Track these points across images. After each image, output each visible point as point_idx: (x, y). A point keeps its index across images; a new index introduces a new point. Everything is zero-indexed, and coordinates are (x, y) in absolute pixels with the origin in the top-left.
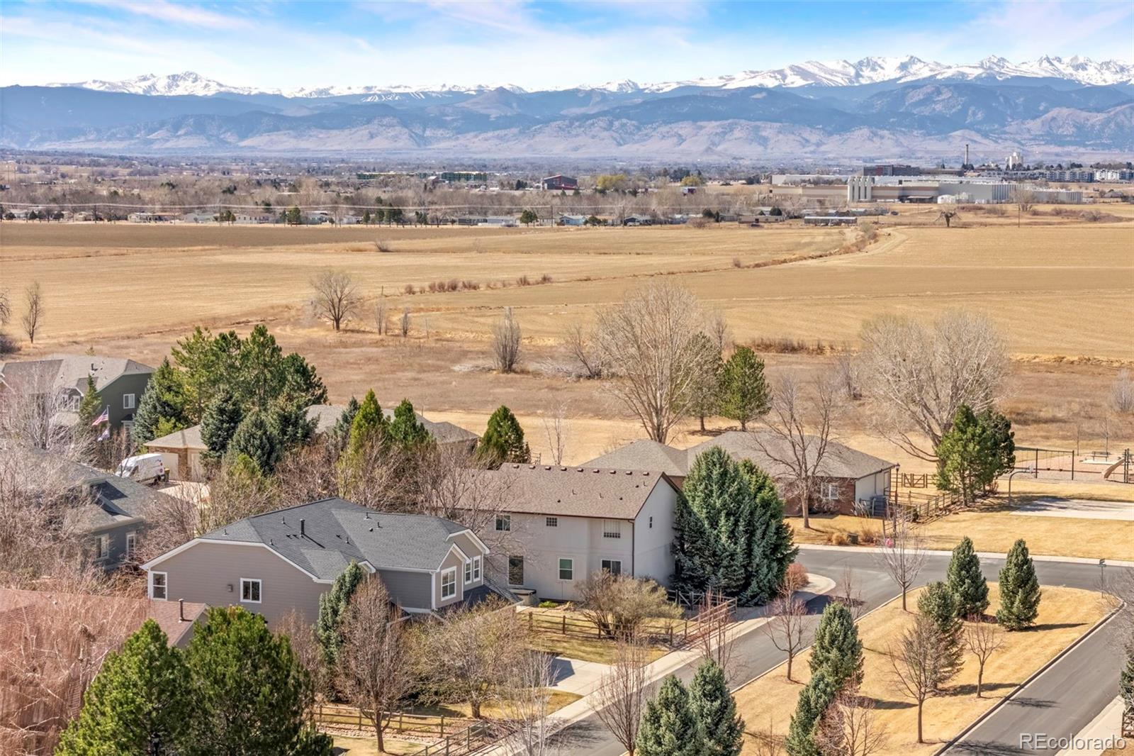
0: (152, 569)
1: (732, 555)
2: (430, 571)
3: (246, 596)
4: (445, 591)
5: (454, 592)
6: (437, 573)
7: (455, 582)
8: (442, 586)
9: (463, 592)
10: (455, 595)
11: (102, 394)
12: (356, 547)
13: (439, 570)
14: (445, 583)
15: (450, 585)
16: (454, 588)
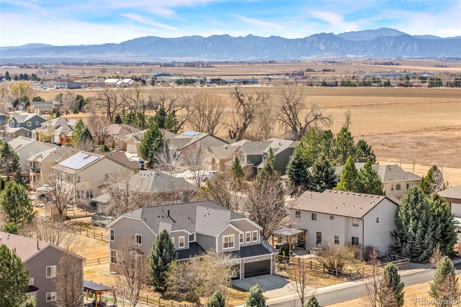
0: (110, 227)
1: (414, 239)
2: (214, 236)
3: (138, 242)
4: (226, 245)
5: (233, 246)
6: (218, 237)
7: (234, 242)
8: (223, 243)
9: (240, 247)
10: (233, 247)
11: (277, 155)
12: (195, 223)
13: (219, 236)
14: (226, 242)
15: (229, 243)
16: (233, 244)
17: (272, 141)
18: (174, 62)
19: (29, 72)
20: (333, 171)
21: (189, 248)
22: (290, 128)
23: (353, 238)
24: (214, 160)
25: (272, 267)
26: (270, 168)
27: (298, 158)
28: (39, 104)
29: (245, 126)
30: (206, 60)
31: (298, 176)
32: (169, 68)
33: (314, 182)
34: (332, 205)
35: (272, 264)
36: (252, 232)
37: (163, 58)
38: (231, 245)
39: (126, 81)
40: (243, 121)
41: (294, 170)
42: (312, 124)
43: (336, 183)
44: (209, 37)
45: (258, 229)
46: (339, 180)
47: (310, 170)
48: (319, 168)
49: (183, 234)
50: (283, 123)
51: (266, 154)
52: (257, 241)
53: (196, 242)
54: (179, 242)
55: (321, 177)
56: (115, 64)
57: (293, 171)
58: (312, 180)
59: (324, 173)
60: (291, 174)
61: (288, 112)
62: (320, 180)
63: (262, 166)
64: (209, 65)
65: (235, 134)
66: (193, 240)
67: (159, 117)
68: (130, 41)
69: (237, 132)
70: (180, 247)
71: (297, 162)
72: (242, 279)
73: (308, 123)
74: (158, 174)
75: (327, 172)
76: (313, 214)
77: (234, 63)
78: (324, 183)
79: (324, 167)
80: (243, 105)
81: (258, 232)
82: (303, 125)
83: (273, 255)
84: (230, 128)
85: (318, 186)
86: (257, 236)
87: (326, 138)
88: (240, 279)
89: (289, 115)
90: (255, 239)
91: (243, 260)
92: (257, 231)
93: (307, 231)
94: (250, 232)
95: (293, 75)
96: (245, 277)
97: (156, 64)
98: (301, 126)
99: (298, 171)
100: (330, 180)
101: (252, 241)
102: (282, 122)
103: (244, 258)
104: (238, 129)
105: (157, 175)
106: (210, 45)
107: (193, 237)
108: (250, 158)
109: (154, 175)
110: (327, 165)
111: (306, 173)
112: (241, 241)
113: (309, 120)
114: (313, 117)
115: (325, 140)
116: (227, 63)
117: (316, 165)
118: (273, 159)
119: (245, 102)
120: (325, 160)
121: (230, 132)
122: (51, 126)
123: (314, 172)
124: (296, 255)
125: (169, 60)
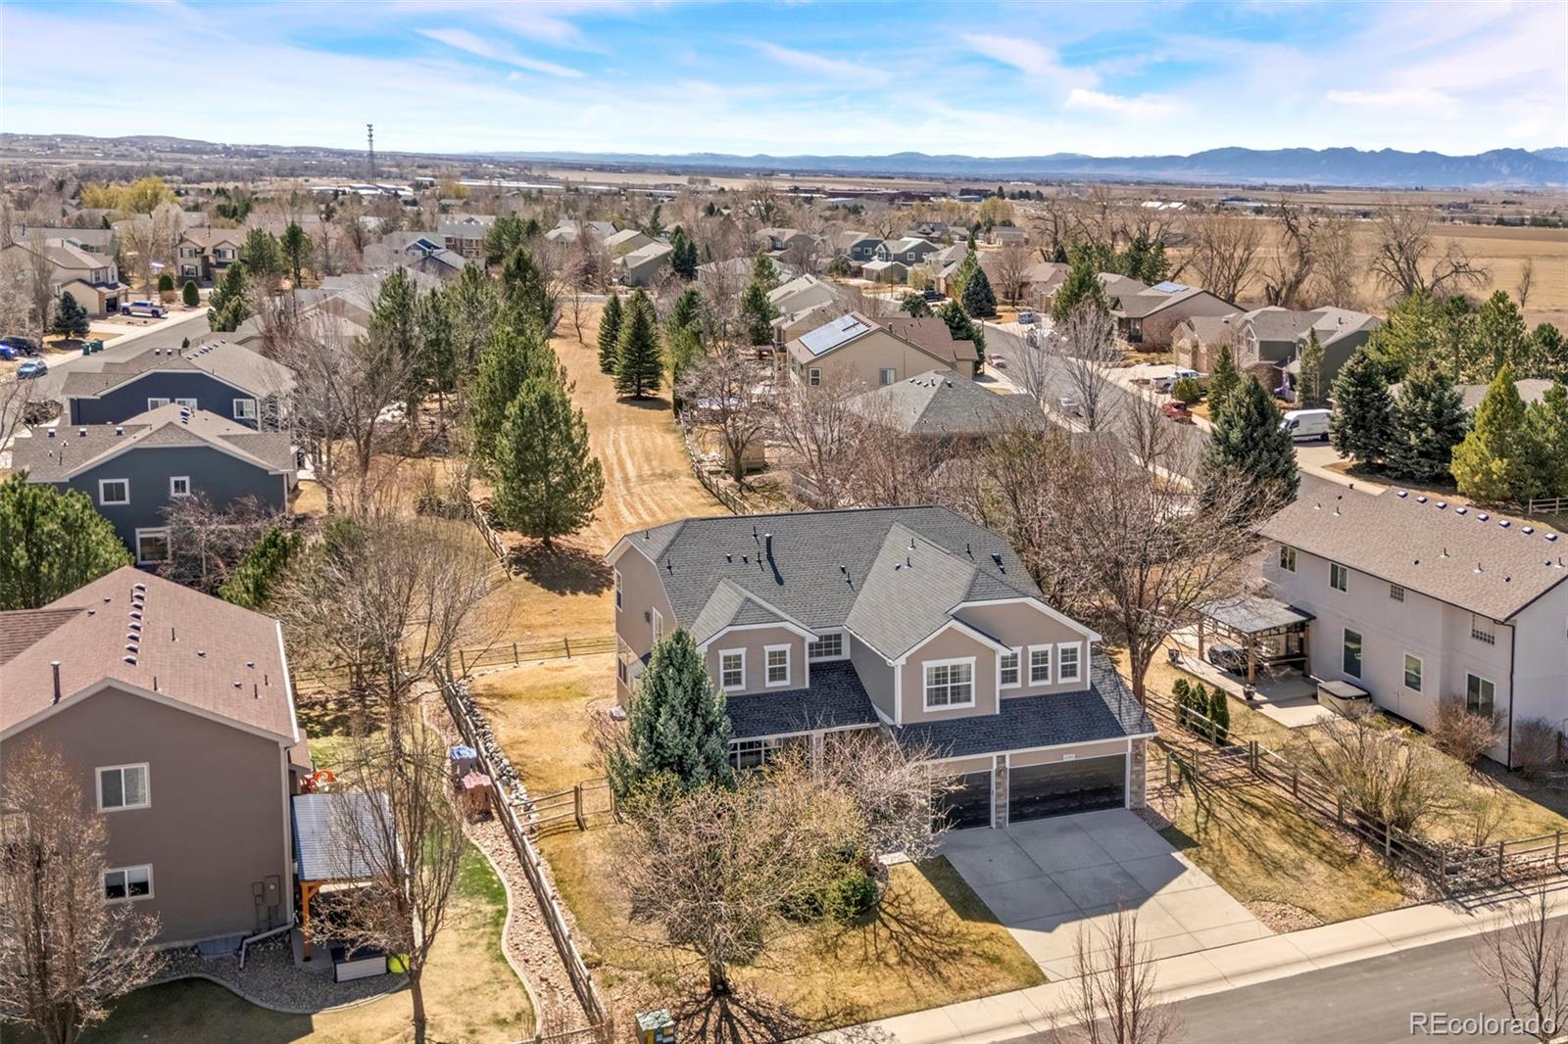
2: (887, 661)
4: (938, 697)
5: (968, 700)
6: (903, 666)
7: (973, 683)
8: (925, 687)
9: (1001, 701)
10: (972, 704)
11: (1329, 347)
12: (856, 592)
13: (904, 663)
14: (937, 682)
15: (952, 688)
16: (969, 692)
17: (1324, 313)
18: (1267, 185)
19: (1033, 189)
20: (1459, 400)
21: (807, 686)
22: (1399, 288)
23: (1473, 683)
24: (1196, 347)
25: (1132, 781)
26: (1257, 386)
27: (1364, 359)
28: (1006, 231)
29: (1299, 281)
30: (1313, 184)
31: (1362, 404)
32: (1255, 192)
33: (1403, 425)
34: (1401, 549)
35: (1132, 773)
36: (1055, 649)
37: (1251, 179)
38: (961, 694)
39: (1174, 205)
40: (1296, 268)
41: (1351, 389)
42: (1448, 283)
43: (1463, 431)
44: (1323, 151)
45: (1084, 638)
46: (1473, 427)
47: (1395, 390)
48: (1419, 391)
49: (784, 635)
50: (1385, 277)
51: (1302, 341)
52: (1077, 679)
53: (848, 663)
54: (767, 667)
55: (1423, 411)
56: (1177, 184)
57: (1348, 393)
58: (1399, 419)
59: (1430, 404)
60: (1344, 399)
61: (1397, 256)
62: (1420, 421)
63: (1295, 367)
64: (1318, 190)
65: (1278, 294)
66: (838, 652)
67: (1134, 253)
68: (1202, 153)
69: (1281, 289)
70: (769, 684)
71: (1360, 369)
72: (999, 826)
73: (1438, 280)
74: (950, 385)
75: (1439, 401)
76: (1334, 569)
77: (1361, 189)
78: (1430, 431)
79: (1433, 389)
80: (1297, 236)
81: (1084, 647)
82: (1427, 284)
83: (1133, 741)
84: (1269, 280)
85: (1413, 435)
86: (1078, 662)
87: (1450, 314)
88: (993, 825)
89: (1397, 263)
90: (1069, 671)
91: (1002, 759)
92: (1077, 645)
93: (1315, 618)
94: (1048, 647)
95: (1449, 206)
96: (1014, 818)
97: (1237, 186)
98: (1422, 283)
99: (1361, 394)
100: (1448, 424)
101: (1055, 679)
102: (1383, 274)
103: (1007, 753)
104: (1284, 283)
105: (945, 387)
106: (1324, 162)
107: (839, 645)
108: (1267, 349)
109: (938, 386)
110: (1441, 384)
111: (1383, 398)
112: (1009, 677)
113: (1440, 275)
114: (1451, 268)
115: (1447, 318)
116: (1347, 188)
117: (1411, 382)
118: (1319, 354)
119: (1301, 231)
120: (1435, 372)
121: (1267, 288)
122: (937, 262)
123: (1405, 399)
124: (1265, 702)
125: (1259, 181)
